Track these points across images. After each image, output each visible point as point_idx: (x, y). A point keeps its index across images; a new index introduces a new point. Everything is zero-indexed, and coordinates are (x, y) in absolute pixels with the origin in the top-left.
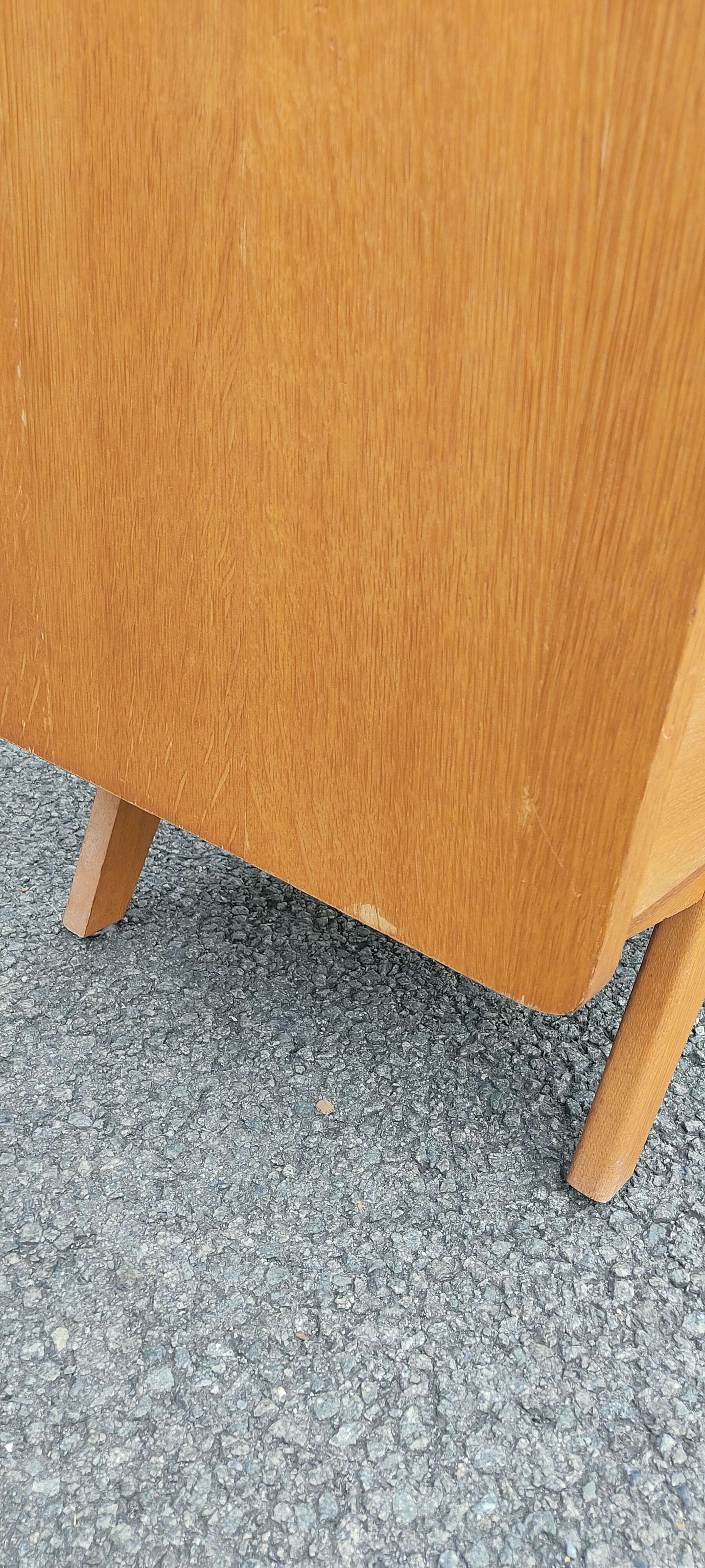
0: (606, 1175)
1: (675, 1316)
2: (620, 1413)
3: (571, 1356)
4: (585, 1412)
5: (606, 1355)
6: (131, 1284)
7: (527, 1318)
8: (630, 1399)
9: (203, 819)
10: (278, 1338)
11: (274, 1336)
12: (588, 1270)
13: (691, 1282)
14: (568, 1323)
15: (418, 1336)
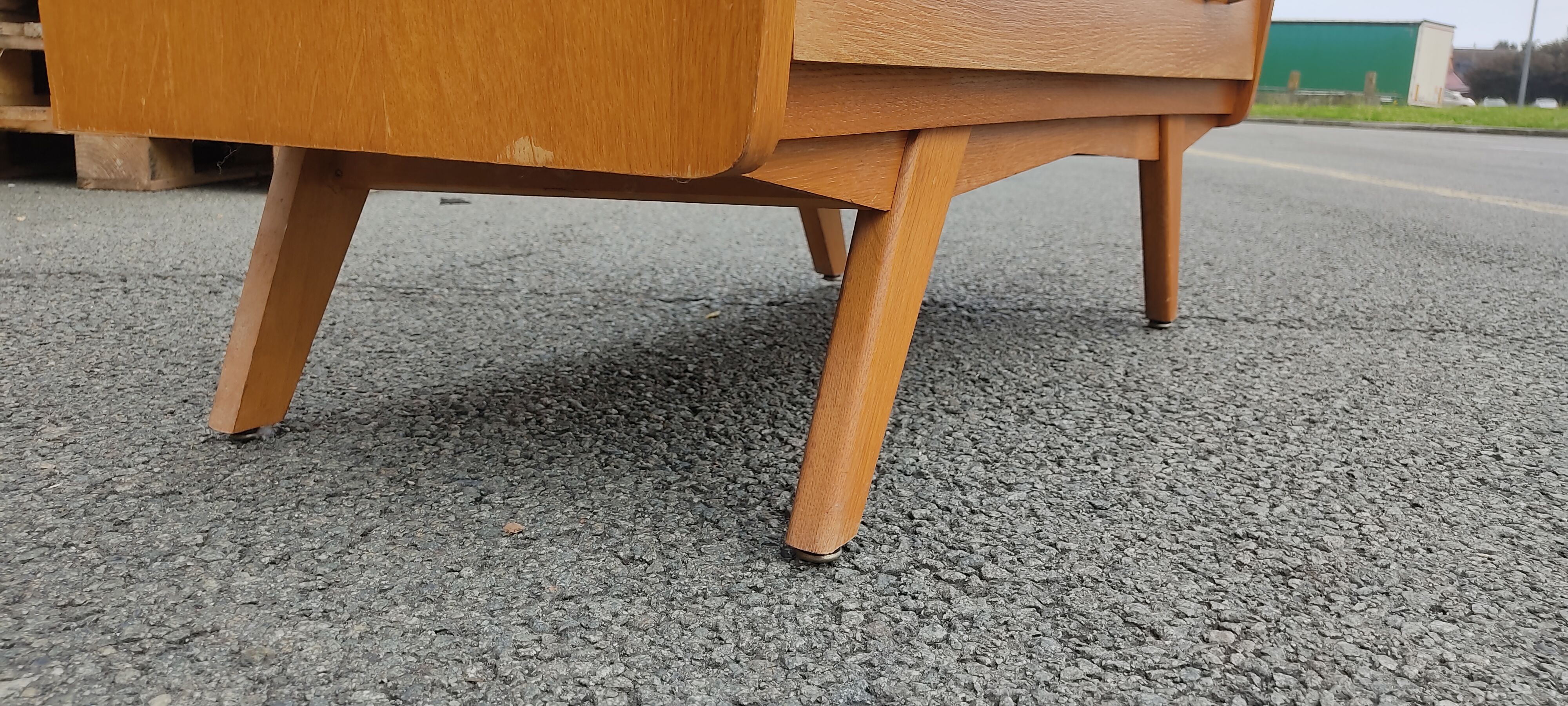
0: (825, 522)
1: (910, 630)
2: (852, 697)
3: (795, 664)
4: (813, 700)
5: (835, 659)
6: (259, 659)
7: (744, 645)
8: (864, 687)
9: (339, 123)
10: (444, 682)
11: (439, 681)
12: (812, 607)
13: (926, 607)
14: (791, 644)
15: (616, 665)
